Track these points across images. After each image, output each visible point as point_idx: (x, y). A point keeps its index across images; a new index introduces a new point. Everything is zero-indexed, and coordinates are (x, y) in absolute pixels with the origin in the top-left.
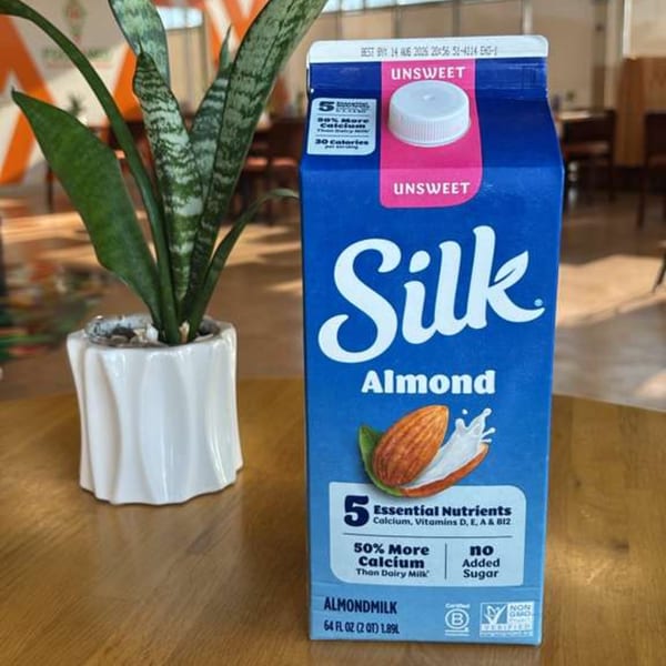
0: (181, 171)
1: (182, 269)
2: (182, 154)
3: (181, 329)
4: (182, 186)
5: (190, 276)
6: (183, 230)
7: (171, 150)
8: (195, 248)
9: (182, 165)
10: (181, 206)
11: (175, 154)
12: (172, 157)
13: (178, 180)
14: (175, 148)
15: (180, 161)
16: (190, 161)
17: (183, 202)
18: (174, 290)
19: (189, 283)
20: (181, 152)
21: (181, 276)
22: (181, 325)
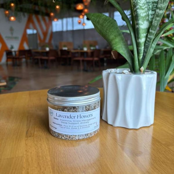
0: (143, 11)
1: (141, 47)
2: (143, 5)
3: (141, 69)
4: (143, 17)
5: (144, 51)
6: (142, 33)
7: (140, 3)
8: (146, 40)
9: (143, 9)
10: (142, 25)
11: (141, 5)
12: (140, 6)
13: (141, 15)
14: (141, 2)
15: (142, 7)
16: (145, 8)
17: (142, 23)
18: (138, 55)
19: (143, 53)
20: (143, 4)
21: (141, 50)
22: (141, 68)
